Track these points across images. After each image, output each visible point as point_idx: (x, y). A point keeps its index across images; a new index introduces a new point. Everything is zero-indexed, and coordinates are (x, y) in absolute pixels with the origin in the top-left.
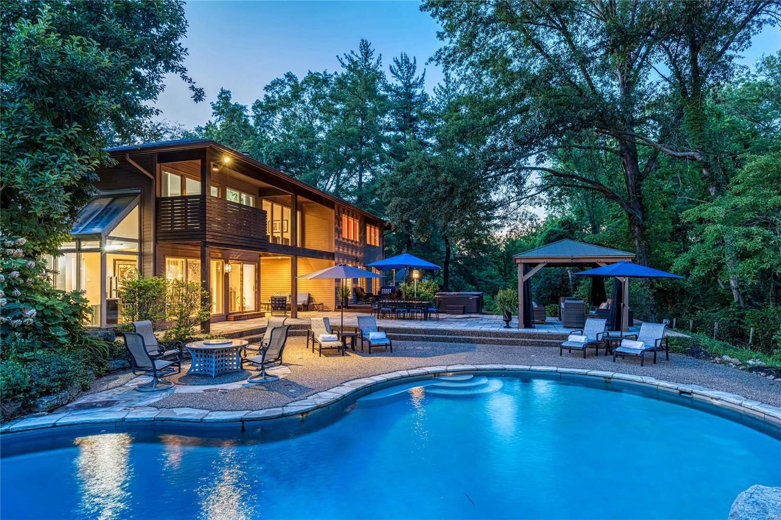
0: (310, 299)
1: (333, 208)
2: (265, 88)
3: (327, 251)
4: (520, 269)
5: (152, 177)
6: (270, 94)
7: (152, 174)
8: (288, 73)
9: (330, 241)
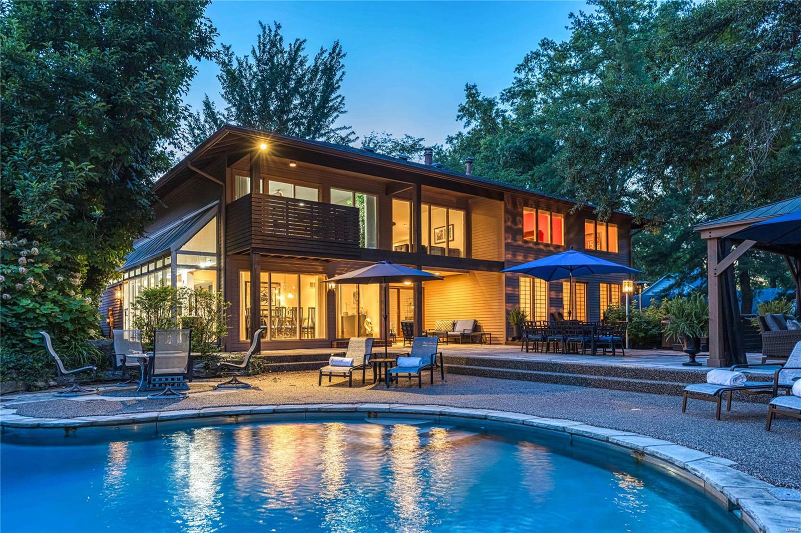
0: (476, 327)
1: (502, 199)
2: (516, 69)
3: (496, 260)
4: (712, 249)
5: (221, 183)
6: (522, 76)
7: (221, 180)
8: (543, 41)
9: (499, 247)
